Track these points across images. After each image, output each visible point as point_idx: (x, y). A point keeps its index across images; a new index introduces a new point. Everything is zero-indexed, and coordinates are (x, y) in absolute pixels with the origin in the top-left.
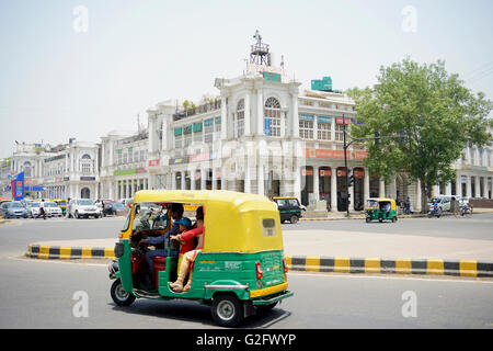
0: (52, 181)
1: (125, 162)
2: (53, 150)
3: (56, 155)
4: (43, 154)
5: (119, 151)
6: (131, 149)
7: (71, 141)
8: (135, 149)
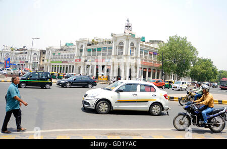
0: (18, 62)
1: (56, 58)
2: (18, 50)
3: (19, 52)
4: (14, 51)
5: (54, 54)
6: (60, 54)
7: (24, 47)
8: (62, 54)
